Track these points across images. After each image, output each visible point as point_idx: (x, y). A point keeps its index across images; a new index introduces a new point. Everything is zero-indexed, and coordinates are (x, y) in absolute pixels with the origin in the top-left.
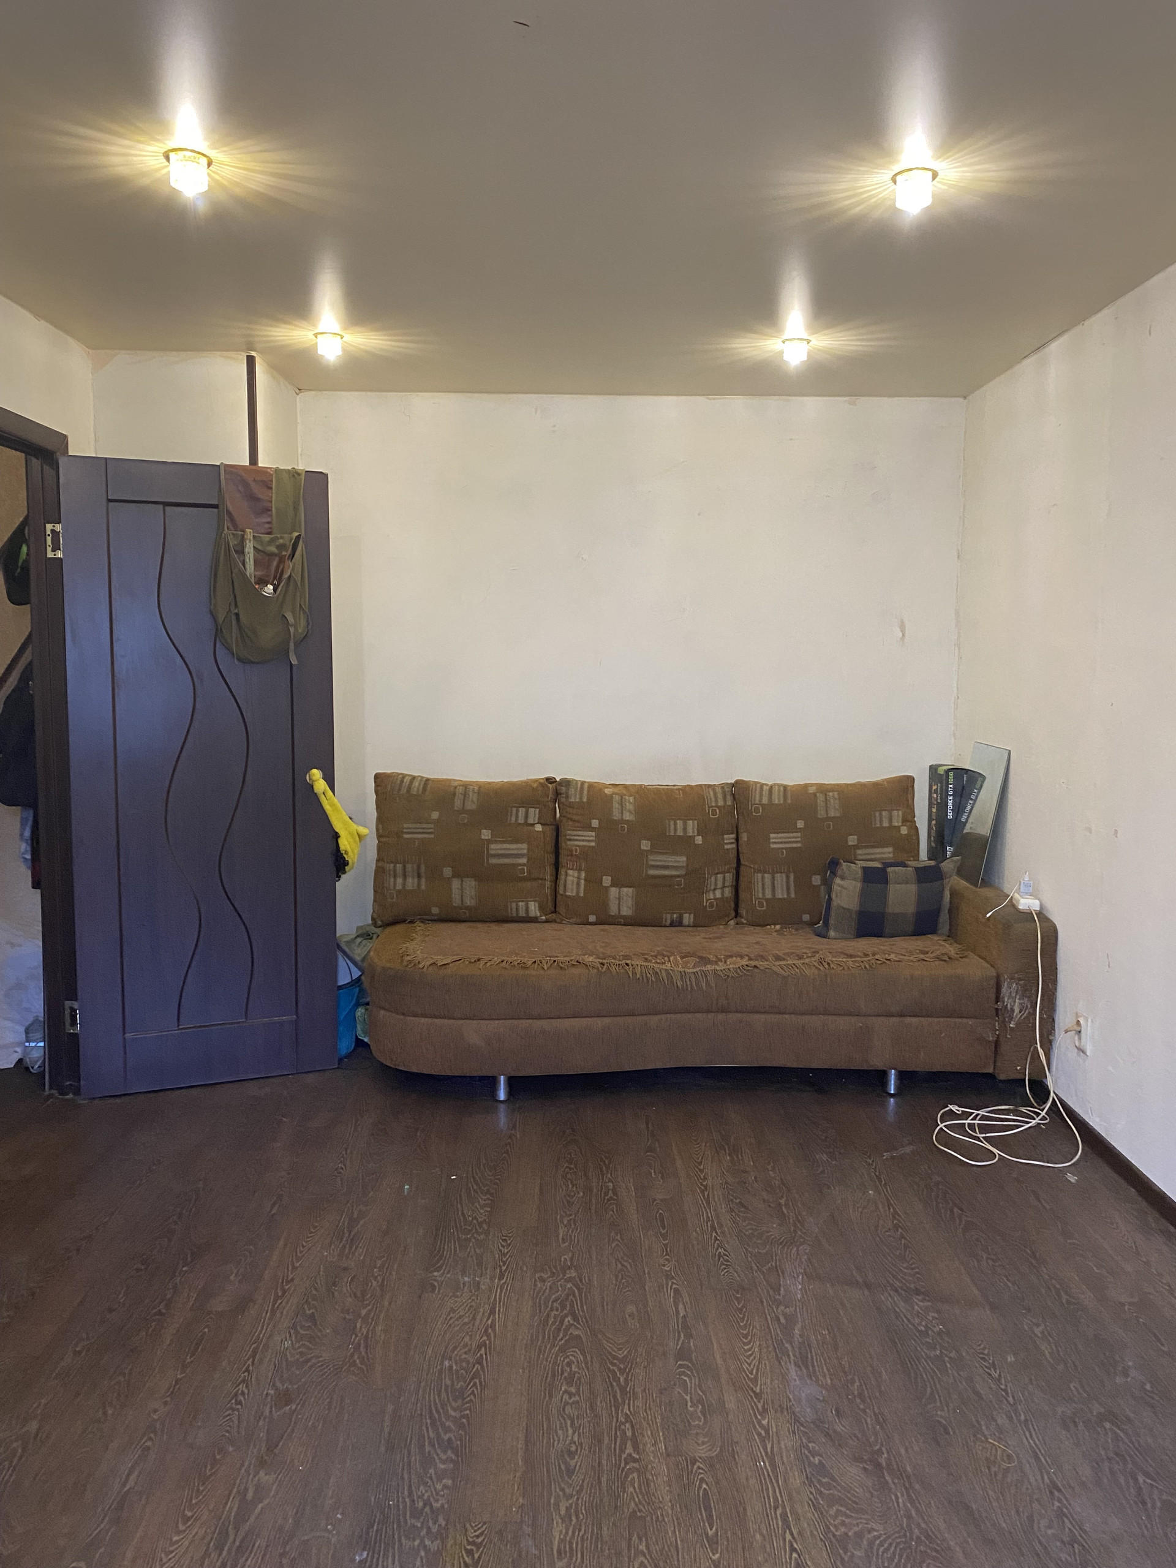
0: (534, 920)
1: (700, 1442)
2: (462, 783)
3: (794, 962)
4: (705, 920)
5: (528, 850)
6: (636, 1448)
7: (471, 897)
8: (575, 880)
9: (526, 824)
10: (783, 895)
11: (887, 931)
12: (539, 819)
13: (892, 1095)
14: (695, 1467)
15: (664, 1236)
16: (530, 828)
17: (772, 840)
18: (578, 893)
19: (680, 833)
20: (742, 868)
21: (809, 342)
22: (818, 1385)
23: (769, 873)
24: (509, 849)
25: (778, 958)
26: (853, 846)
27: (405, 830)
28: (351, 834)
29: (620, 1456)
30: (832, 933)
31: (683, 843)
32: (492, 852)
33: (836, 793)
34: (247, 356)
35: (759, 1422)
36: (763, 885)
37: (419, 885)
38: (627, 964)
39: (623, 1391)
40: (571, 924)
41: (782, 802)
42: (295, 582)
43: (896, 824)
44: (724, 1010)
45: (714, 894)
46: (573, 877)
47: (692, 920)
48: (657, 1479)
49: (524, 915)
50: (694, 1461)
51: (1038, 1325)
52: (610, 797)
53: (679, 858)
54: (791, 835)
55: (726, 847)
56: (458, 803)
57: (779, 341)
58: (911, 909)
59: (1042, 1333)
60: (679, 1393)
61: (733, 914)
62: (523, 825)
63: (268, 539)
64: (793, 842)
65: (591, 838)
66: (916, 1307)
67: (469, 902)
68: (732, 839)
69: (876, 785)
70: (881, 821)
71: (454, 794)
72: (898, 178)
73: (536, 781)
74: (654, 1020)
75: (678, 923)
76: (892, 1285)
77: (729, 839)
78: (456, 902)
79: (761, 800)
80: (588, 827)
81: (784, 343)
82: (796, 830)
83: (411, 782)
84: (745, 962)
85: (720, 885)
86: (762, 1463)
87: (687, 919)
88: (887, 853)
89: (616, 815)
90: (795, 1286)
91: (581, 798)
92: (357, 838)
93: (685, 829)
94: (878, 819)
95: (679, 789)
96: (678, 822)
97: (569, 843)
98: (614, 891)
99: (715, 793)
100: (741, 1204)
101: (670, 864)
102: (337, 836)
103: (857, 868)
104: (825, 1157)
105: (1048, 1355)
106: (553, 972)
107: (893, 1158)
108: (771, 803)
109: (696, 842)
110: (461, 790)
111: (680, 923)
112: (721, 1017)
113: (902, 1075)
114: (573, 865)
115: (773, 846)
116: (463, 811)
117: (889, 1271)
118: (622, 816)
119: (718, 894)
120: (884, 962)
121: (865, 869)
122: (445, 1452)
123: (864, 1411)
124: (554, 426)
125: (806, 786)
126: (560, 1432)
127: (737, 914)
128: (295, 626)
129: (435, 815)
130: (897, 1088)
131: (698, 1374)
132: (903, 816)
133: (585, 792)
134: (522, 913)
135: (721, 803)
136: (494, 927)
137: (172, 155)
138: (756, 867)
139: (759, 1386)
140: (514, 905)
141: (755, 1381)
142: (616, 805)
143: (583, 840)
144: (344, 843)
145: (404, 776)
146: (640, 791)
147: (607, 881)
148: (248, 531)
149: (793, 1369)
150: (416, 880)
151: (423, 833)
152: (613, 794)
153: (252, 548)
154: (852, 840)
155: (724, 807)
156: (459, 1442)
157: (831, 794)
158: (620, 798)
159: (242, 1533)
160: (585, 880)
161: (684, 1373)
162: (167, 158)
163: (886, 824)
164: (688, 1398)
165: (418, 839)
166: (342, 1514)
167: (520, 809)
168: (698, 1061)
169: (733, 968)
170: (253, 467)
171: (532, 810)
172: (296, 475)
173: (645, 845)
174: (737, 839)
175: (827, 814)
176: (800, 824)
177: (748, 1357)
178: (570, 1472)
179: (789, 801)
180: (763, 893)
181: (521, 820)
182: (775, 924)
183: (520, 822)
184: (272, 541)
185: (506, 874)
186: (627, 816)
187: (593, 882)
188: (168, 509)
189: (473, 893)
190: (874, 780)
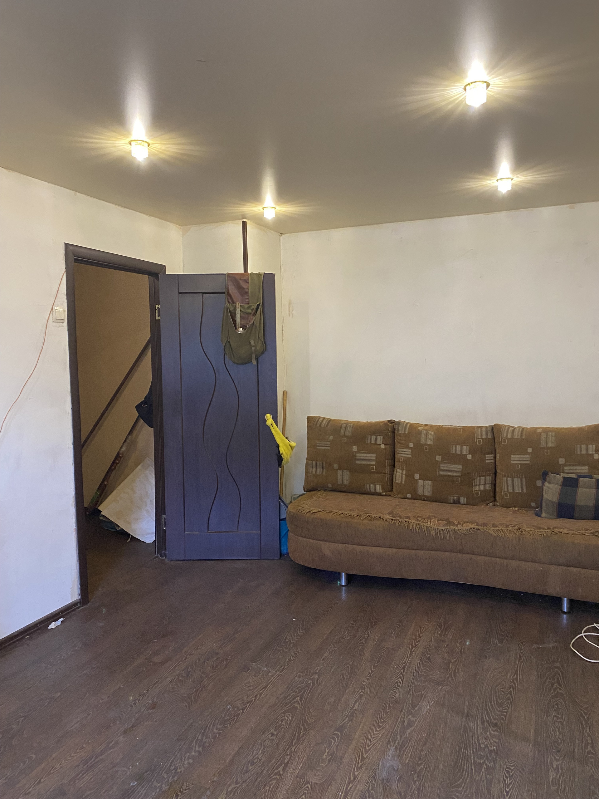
0: (379, 494)
1: (317, 774)
2: (346, 422)
3: (502, 529)
4: (473, 501)
5: (376, 457)
6: (284, 769)
7: (347, 480)
8: (400, 475)
9: (376, 444)
10: (519, 491)
11: (576, 515)
12: (383, 442)
13: (565, 613)
14: (306, 786)
15: (375, 667)
16: (378, 446)
17: (512, 459)
18: (401, 482)
19: (458, 452)
20: (497, 474)
21: (512, 179)
22: (400, 762)
23: (510, 477)
24: (366, 457)
25: (494, 526)
26: (562, 464)
27: (317, 445)
28: (285, 445)
29: (275, 770)
30: (544, 515)
31: (460, 459)
32: (357, 458)
33: (553, 433)
34: (243, 222)
35: (354, 772)
36: (507, 484)
37: (322, 472)
38: (406, 521)
39: (298, 739)
40: (399, 498)
41: (519, 437)
42: (256, 326)
43: (591, 453)
44: (462, 552)
45: (479, 487)
46: (400, 473)
47: (465, 501)
48: (283, 786)
49: (374, 491)
50: (308, 782)
51: (558, 760)
52: (420, 432)
53: (457, 466)
54: (524, 456)
55: (487, 461)
56: (342, 432)
57: (495, 181)
58: (592, 503)
59: (557, 766)
60: (325, 747)
61: (493, 499)
62: (374, 444)
63: (247, 306)
64: (524, 460)
65: (409, 453)
66: (488, 733)
67: (346, 482)
68: (492, 457)
69: (580, 429)
70: (581, 450)
71: (341, 428)
72: (468, 87)
73: (383, 422)
74: (421, 553)
75: (457, 502)
76: (482, 718)
77: (489, 457)
78: (340, 482)
79: (507, 435)
80: (408, 447)
81: (498, 181)
82: (527, 453)
83: (322, 421)
84: (473, 526)
85: (482, 482)
86: (340, 794)
87: (463, 500)
88: (584, 469)
89: (423, 441)
90: (425, 707)
91: (405, 431)
92: (290, 448)
93: (461, 451)
94: (579, 449)
95: (461, 428)
96: (458, 446)
97: (398, 455)
98: (421, 482)
99: (481, 431)
100: (429, 658)
101: (453, 469)
102: (278, 446)
103: (559, 478)
104: (496, 641)
105: (551, 779)
106: (366, 521)
107: (539, 648)
108: (512, 438)
109: (468, 458)
110: (344, 425)
111: (459, 503)
112: (460, 555)
113: (572, 602)
114: (400, 467)
115: (512, 462)
116: (344, 436)
117: (487, 711)
118: (426, 442)
119: (482, 488)
120: (557, 533)
121: (564, 478)
122: (199, 747)
123: (415, 782)
124: (401, 238)
125: (536, 428)
126: (255, 751)
127: (495, 500)
128: (255, 346)
129: (331, 438)
130: (568, 608)
131: (340, 740)
132: (596, 448)
133: (407, 428)
134: (373, 490)
135: (484, 437)
136: (357, 496)
137: (132, 143)
138: (503, 474)
139: (367, 754)
140: (368, 485)
141: (367, 751)
142: (423, 436)
143: (405, 454)
144: (282, 450)
145: (320, 417)
146: (439, 429)
147: (417, 476)
148: (237, 303)
149: (392, 749)
150: (321, 470)
151: (325, 446)
152: (423, 430)
153: (240, 311)
154: (562, 461)
155: (486, 439)
156: (208, 744)
157: (550, 433)
158: (426, 432)
159: (97, 760)
160: (406, 475)
161: (334, 738)
162: (131, 144)
163: (584, 452)
164: (327, 751)
165: (322, 449)
166: (139, 763)
167: (373, 436)
168: (447, 578)
169: (466, 529)
170: (245, 273)
171: (379, 437)
172: (260, 276)
173: (438, 458)
174: (495, 457)
175: (547, 445)
176: (530, 450)
177: (373, 738)
178: (247, 771)
179: (524, 437)
180: (508, 489)
181: (373, 442)
182: (515, 507)
183: (372, 443)
184: (248, 308)
185: (364, 469)
186: (429, 442)
187: (410, 476)
188: (205, 295)
189: (348, 478)
190: (581, 426)
